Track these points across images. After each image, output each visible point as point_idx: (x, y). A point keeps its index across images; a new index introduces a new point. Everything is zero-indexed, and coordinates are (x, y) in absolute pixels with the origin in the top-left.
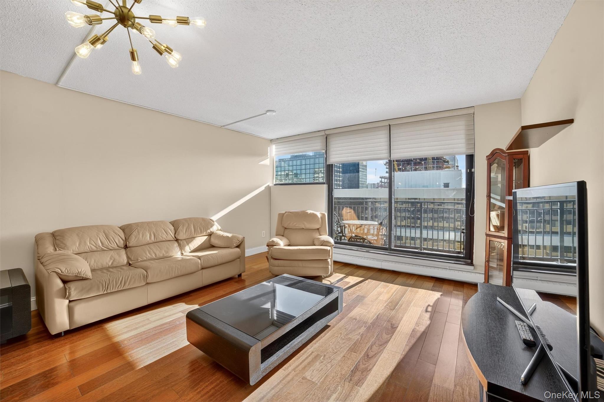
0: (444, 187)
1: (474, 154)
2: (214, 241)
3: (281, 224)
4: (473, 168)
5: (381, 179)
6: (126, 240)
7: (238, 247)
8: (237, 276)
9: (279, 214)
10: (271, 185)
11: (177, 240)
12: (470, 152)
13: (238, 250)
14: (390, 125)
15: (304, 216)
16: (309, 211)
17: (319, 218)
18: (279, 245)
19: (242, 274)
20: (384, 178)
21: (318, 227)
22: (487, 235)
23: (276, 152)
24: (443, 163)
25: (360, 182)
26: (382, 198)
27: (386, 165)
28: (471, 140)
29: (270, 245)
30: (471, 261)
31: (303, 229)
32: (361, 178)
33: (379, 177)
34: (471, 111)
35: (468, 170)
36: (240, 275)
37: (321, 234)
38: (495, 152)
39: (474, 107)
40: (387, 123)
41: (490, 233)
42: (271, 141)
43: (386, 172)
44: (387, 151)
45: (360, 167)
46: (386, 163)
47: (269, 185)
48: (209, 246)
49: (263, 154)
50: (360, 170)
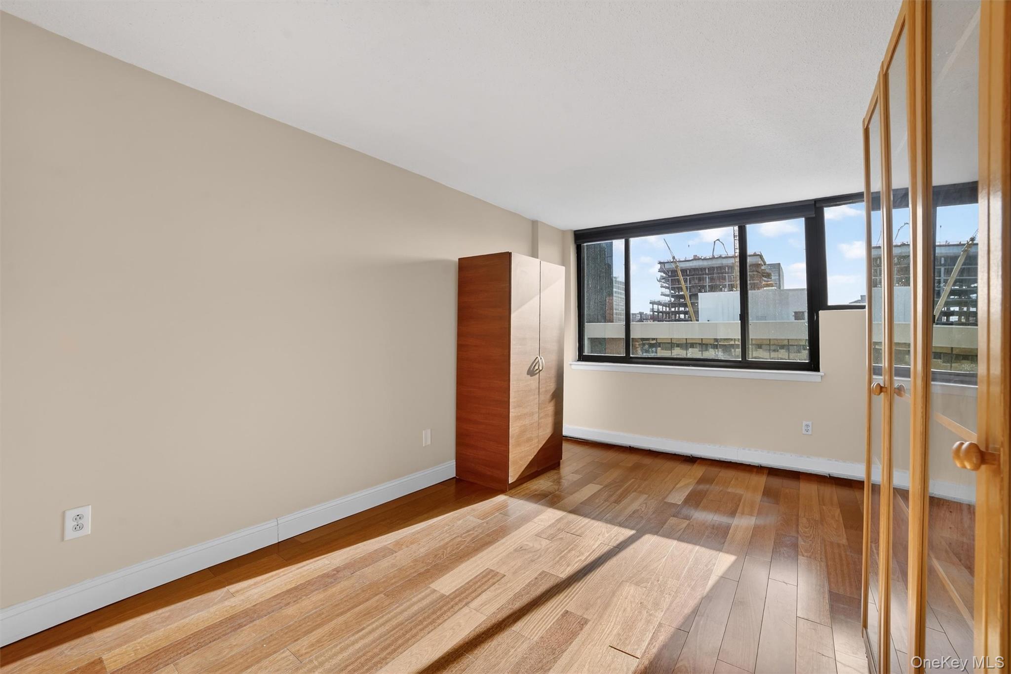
5: (651, 305)
20: (656, 304)
24: (760, 278)
25: (614, 311)
27: (661, 282)
33: (649, 302)
43: (660, 294)
45: (614, 284)
46: (660, 279)
50: (614, 290)
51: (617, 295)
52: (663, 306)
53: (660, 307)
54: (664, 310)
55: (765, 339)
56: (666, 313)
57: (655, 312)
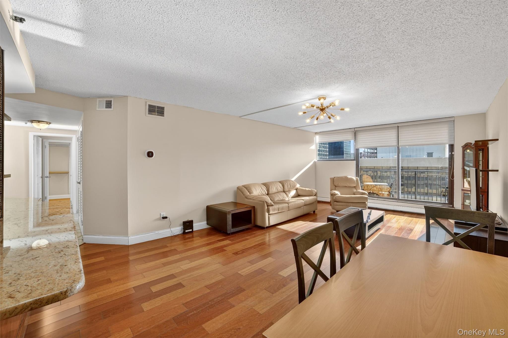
0: (428, 157)
1: (454, 144)
2: (300, 193)
3: (334, 184)
4: (453, 152)
6: (268, 191)
7: (315, 196)
8: (312, 212)
9: (331, 179)
10: (316, 161)
11: (284, 192)
12: (452, 143)
13: (315, 197)
14: (398, 126)
15: (346, 179)
16: (349, 177)
17: (355, 181)
18: (338, 194)
19: (316, 211)
21: (355, 186)
22: (462, 190)
23: (319, 140)
25: (344, 152)
26: (368, 167)
28: (452, 135)
29: (333, 195)
30: (453, 206)
31: (346, 186)
32: (345, 149)
34: (453, 119)
35: (450, 153)
36: (314, 212)
37: (357, 190)
38: (467, 144)
39: (454, 117)
40: (397, 125)
41: (464, 189)
42: (316, 133)
44: (397, 142)
47: (315, 161)
48: (298, 195)
49: (309, 141)
51: (346, 144)
52: (370, 149)
53: (369, 150)
54: (371, 151)
55: (406, 167)
56: (372, 153)
57: (366, 152)
